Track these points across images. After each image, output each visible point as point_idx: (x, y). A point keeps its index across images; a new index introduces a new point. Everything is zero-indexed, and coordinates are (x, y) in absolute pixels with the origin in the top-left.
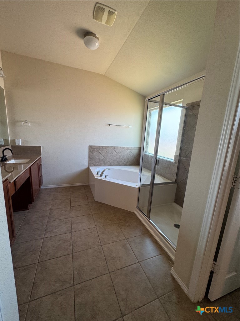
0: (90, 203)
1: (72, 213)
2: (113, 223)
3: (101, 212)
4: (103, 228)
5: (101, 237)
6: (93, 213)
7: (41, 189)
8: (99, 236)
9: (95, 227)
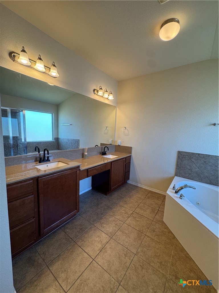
0: (154, 220)
1: (129, 219)
2: (161, 270)
3: (158, 241)
4: (141, 265)
5: (129, 273)
6: (148, 234)
7: (128, 183)
8: (129, 269)
9: (135, 253)
